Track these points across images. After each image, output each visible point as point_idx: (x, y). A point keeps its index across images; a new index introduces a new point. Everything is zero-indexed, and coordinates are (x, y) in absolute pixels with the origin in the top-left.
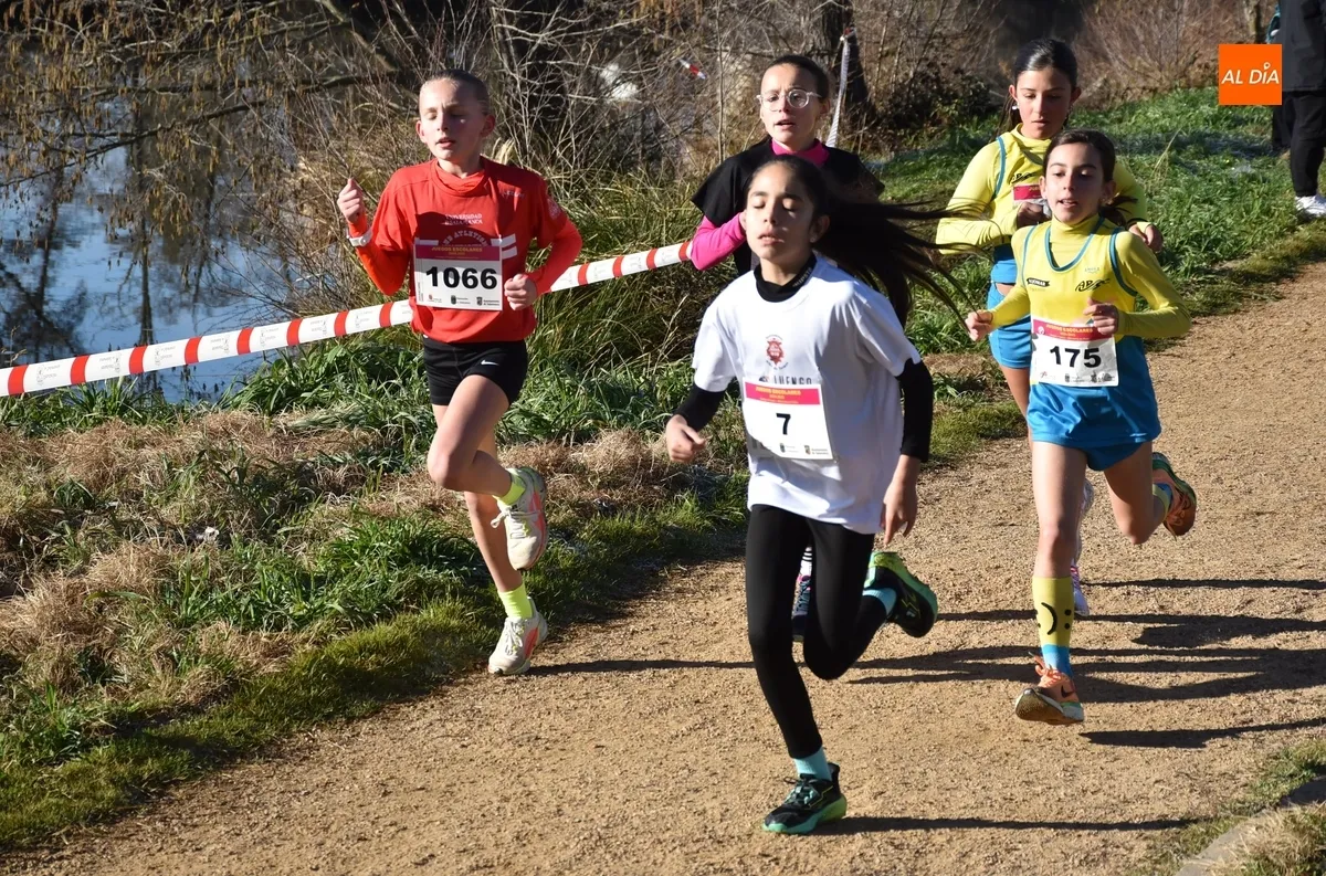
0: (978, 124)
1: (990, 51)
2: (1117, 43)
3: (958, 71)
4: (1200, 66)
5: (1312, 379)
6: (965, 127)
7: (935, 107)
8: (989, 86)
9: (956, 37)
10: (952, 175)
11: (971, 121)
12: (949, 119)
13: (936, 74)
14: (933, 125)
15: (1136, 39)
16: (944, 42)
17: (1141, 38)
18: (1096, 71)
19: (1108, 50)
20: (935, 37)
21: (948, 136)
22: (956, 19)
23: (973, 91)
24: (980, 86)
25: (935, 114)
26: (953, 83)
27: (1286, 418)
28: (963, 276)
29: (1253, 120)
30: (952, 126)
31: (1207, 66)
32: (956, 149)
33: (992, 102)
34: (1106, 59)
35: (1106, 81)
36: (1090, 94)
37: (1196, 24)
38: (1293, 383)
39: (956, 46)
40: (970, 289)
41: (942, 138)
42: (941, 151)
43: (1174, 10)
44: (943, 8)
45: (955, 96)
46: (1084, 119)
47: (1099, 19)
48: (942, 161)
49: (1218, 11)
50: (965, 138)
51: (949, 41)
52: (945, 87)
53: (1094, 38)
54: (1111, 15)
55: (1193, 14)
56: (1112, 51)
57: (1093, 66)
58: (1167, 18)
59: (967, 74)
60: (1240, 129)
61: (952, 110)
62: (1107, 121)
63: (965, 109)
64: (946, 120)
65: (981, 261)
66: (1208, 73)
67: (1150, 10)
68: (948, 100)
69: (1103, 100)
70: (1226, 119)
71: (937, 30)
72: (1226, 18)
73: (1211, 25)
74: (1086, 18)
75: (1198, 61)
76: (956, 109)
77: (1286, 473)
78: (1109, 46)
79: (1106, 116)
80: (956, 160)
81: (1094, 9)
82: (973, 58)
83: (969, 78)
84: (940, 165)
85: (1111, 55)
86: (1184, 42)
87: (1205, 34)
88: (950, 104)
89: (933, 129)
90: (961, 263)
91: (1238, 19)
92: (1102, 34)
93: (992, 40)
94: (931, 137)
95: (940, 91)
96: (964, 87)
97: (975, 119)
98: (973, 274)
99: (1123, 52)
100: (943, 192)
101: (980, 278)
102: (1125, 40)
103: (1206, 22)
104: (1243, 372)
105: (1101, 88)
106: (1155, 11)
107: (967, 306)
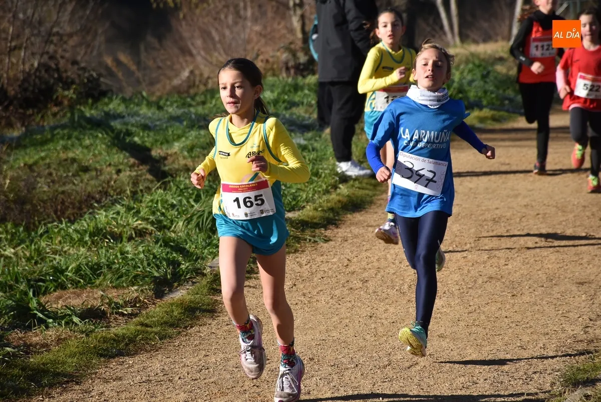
0: (92, 105)
1: (99, 46)
2: (199, 42)
3: (75, 63)
4: (262, 61)
5: (353, 303)
6: (82, 108)
7: (57, 91)
8: (100, 75)
9: (70, 35)
10: (73, 145)
11: (87, 103)
12: (69, 101)
13: (56, 65)
14: (56, 105)
15: (212, 39)
16: (61, 39)
17: (217, 38)
18: (184, 64)
19: (191, 48)
20: (54, 35)
21: (69, 115)
22: (70, 21)
23: (88, 79)
24: (92, 75)
25: (57, 97)
26: (71, 73)
27: (335, 334)
28: (84, 226)
29: (303, 103)
30: (71, 107)
31: (267, 61)
32: (76, 125)
33: (103, 88)
34: (191, 55)
35: (192, 72)
36: (180, 82)
37: (257, 28)
38: (339, 306)
39: (72, 42)
40: (90, 237)
41: (64, 115)
42: (63, 127)
43: (240, 17)
44: (58, 12)
45: (73, 83)
46: (176, 101)
47: (184, 23)
48: (64, 135)
49: (274, 18)
50: (82, 116)
51: (65, 38)
52: (64, 75)
53: (182, 38)
54: (192, 20)
55: (255, 20)
56: (195, 47)
57: (181, 59)
58: (236, 23)
59: (83, 65)
60: (295, 110)
61: (70, 93)
62: (194, 103)
63: (80, 93)
64: (66, 102)
65: (98, 214)
66: (269, 66)
67: (222, 16)
68: (67, 85)
69: (189, 87)
70: (284, 102)
71: (55, 30)
72: (279, 24)
73: (269, 29)
74: (174, 22)
75: (261, 57)
76: (74, 93)
77: (336, 377)
78: (193, 44)
79: (193, 98)
80: (75, 134)
81: (178, 15)
82: (86, 53)
83: (84, 69)
84: (62, 138)
85: (194, 52)
86: (249, 41)
87: (265, 36)
88: (68, 89)
89: (55, 109)
90: (81, 216)
91: (288, 25)
92: (186, 34)
93: (100, 39)
94: (55, 115)
95: (60, 79)
96: (79, 76)
97: (90, 101)
98: (92, 224)
99: (205, 49)
100: (66, 160)
101: (97, 228)
102: (204, 41)
103: (265, 27)
104: (302, 298)
105: (188, 77)
106: (226, 17)
107: (88, 251)
